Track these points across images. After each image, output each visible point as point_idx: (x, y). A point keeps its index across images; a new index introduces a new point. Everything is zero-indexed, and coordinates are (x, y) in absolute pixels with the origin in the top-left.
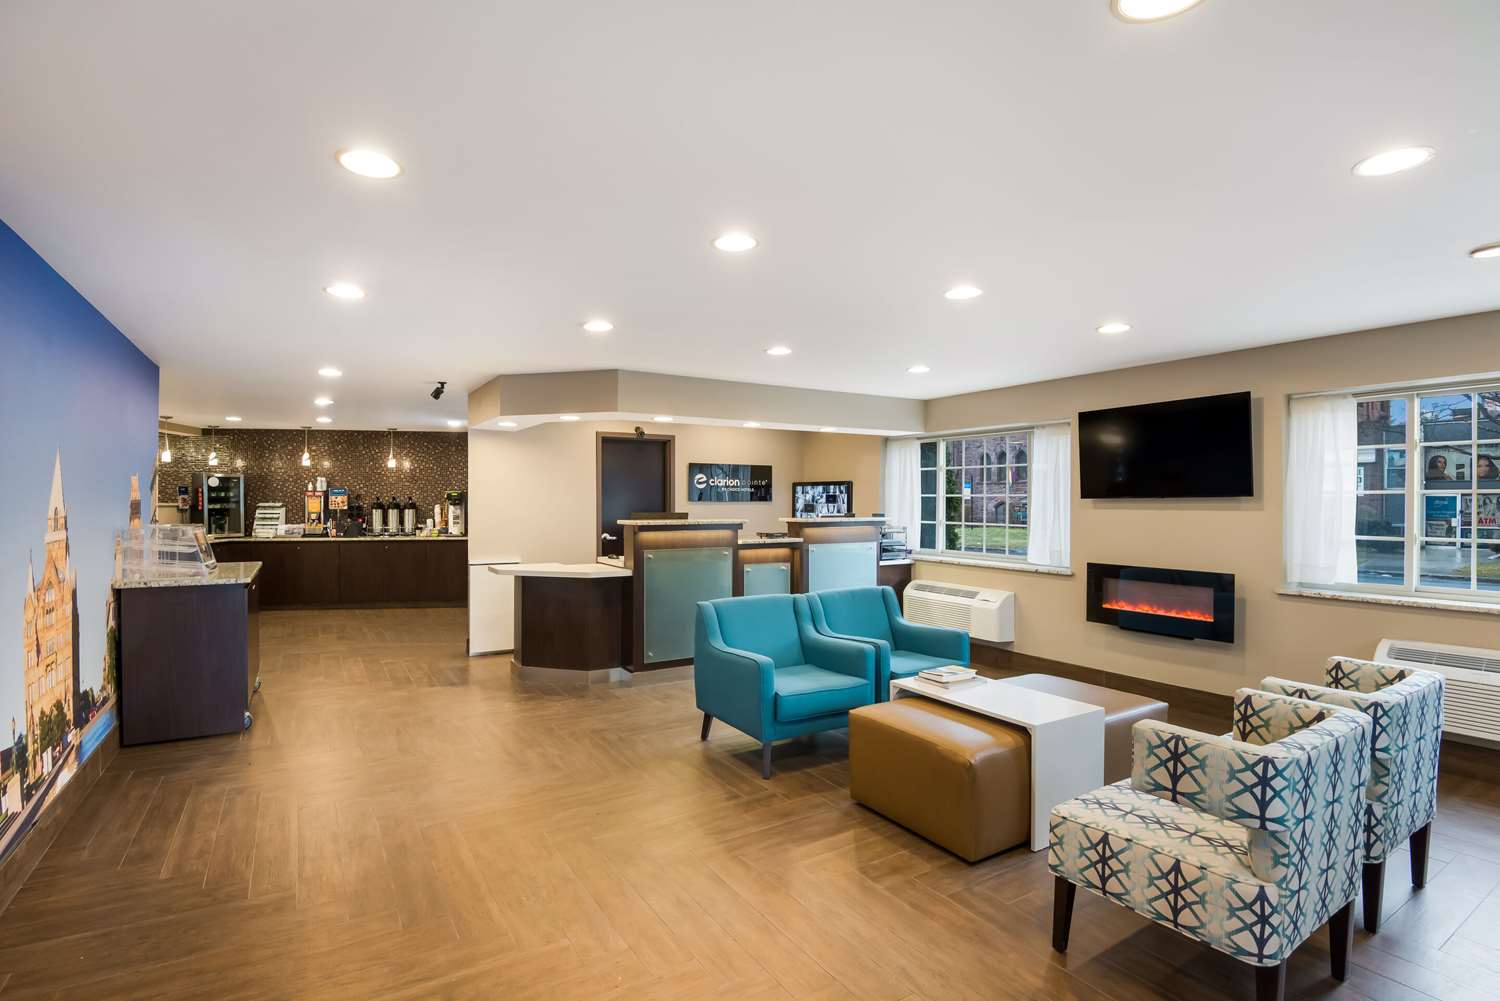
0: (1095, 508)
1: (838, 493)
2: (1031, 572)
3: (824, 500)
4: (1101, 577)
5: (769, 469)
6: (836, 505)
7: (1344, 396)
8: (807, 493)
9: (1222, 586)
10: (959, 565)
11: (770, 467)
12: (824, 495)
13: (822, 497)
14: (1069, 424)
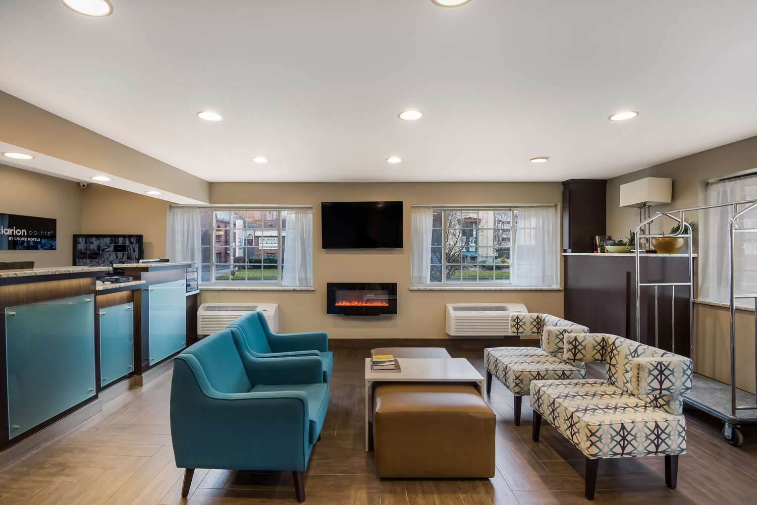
0: (327, 254)
1: (128, 243)
2: (291, 291)
3: (111, 249)
4: (334, 290)
5: (53, 222)
6: (126, 253)
7: (429, 207)
8: (92, 243)
9: (390, 289)
10: (239, 290)
11: (55, 220)
12: (112, 246)
13: (109, 247)
14: (312, 208)
